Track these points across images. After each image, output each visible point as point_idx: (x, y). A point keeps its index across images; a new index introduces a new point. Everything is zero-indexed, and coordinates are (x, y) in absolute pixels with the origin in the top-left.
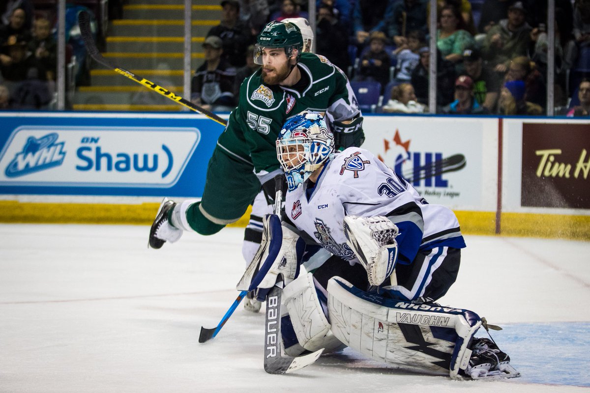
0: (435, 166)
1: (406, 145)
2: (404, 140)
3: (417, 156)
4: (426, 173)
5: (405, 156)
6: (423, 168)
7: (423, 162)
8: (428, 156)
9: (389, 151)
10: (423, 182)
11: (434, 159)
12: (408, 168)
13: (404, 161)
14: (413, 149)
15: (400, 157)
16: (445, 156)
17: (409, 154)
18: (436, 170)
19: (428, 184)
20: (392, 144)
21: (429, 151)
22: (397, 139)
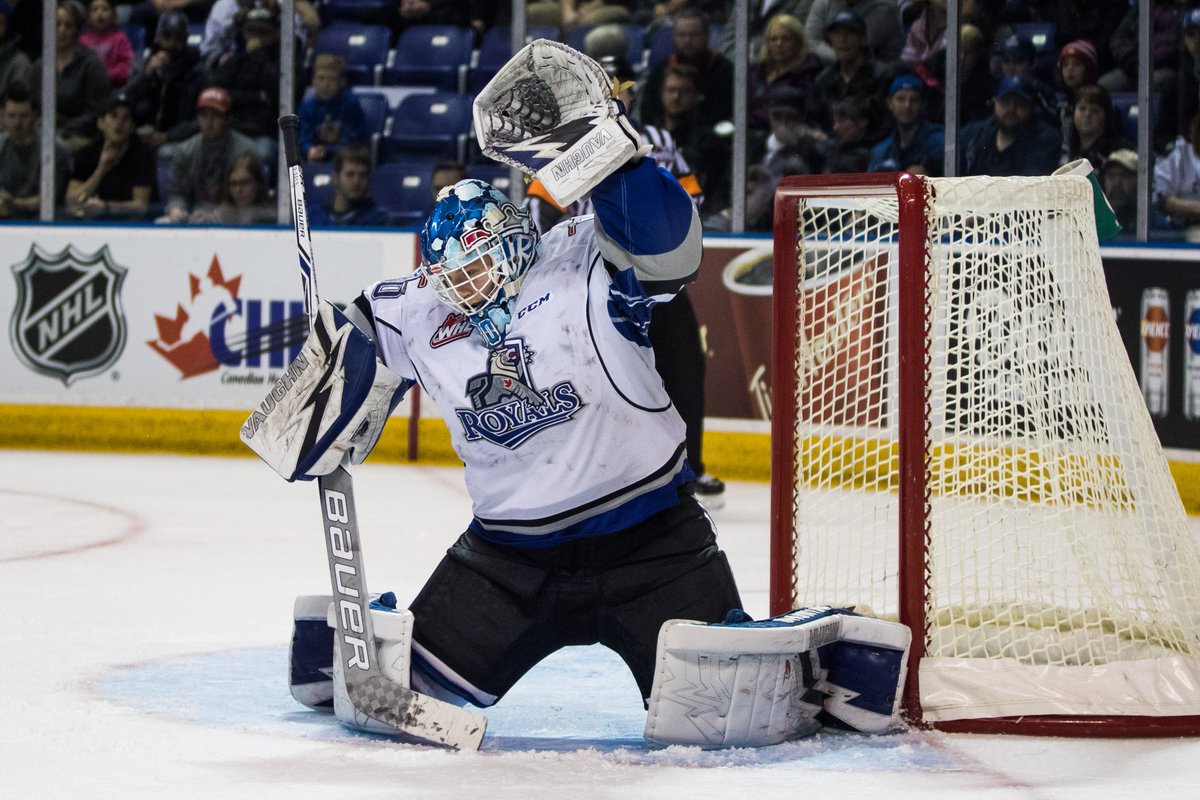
0: (290, 327)
1: (233, 286)
2: (228, 276)
3: (255, 307)
4: (271, 341)
5: (231, 307)
6: (266, 331)
7: (265, 320)
8: (277, 307)
9: (198, 298)
10: (265, 358)
11: (287, 314)
12: (236, 332)
13: (229, 317)
14: (245, 294)
15: (221, 308)
17: (239, 303)
18: (291, 335)
19: (276, 362)
20: (206, 283)
21: (278, 297)
22: (215, 273)
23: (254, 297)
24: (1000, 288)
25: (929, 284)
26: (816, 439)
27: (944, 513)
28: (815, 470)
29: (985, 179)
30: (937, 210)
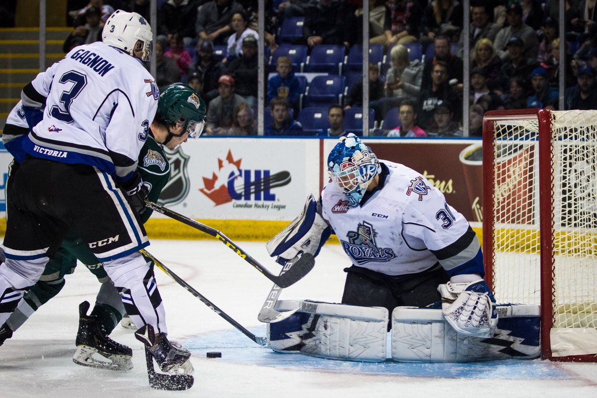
0: (264, 182)
1: (238, 164)
2: (235, 159)
3: (248, 173)
4: (255, 188)
5: (237, 173)
6: (253, 184)
7: (253, 179)
8: (258, 173)
9: (222, 169)
10: (253, 196)
11: (262, 176)
12: (239, 185)
13: (236, 178)
14: (243, 167)
15: (232, 174)
16: (272, 173)
17: (240, 171)
18: (264, 186)
19: (258, 198)
20: (225, 163)
21: (258, 168)
22: (230, 158)
23: (247, 168)
24: (585, 160)
25: (553, 159)
26: (503, 230)
27: (560, 262)
28: (502, 244)
29: (578, 111)
30: (556, 126)
